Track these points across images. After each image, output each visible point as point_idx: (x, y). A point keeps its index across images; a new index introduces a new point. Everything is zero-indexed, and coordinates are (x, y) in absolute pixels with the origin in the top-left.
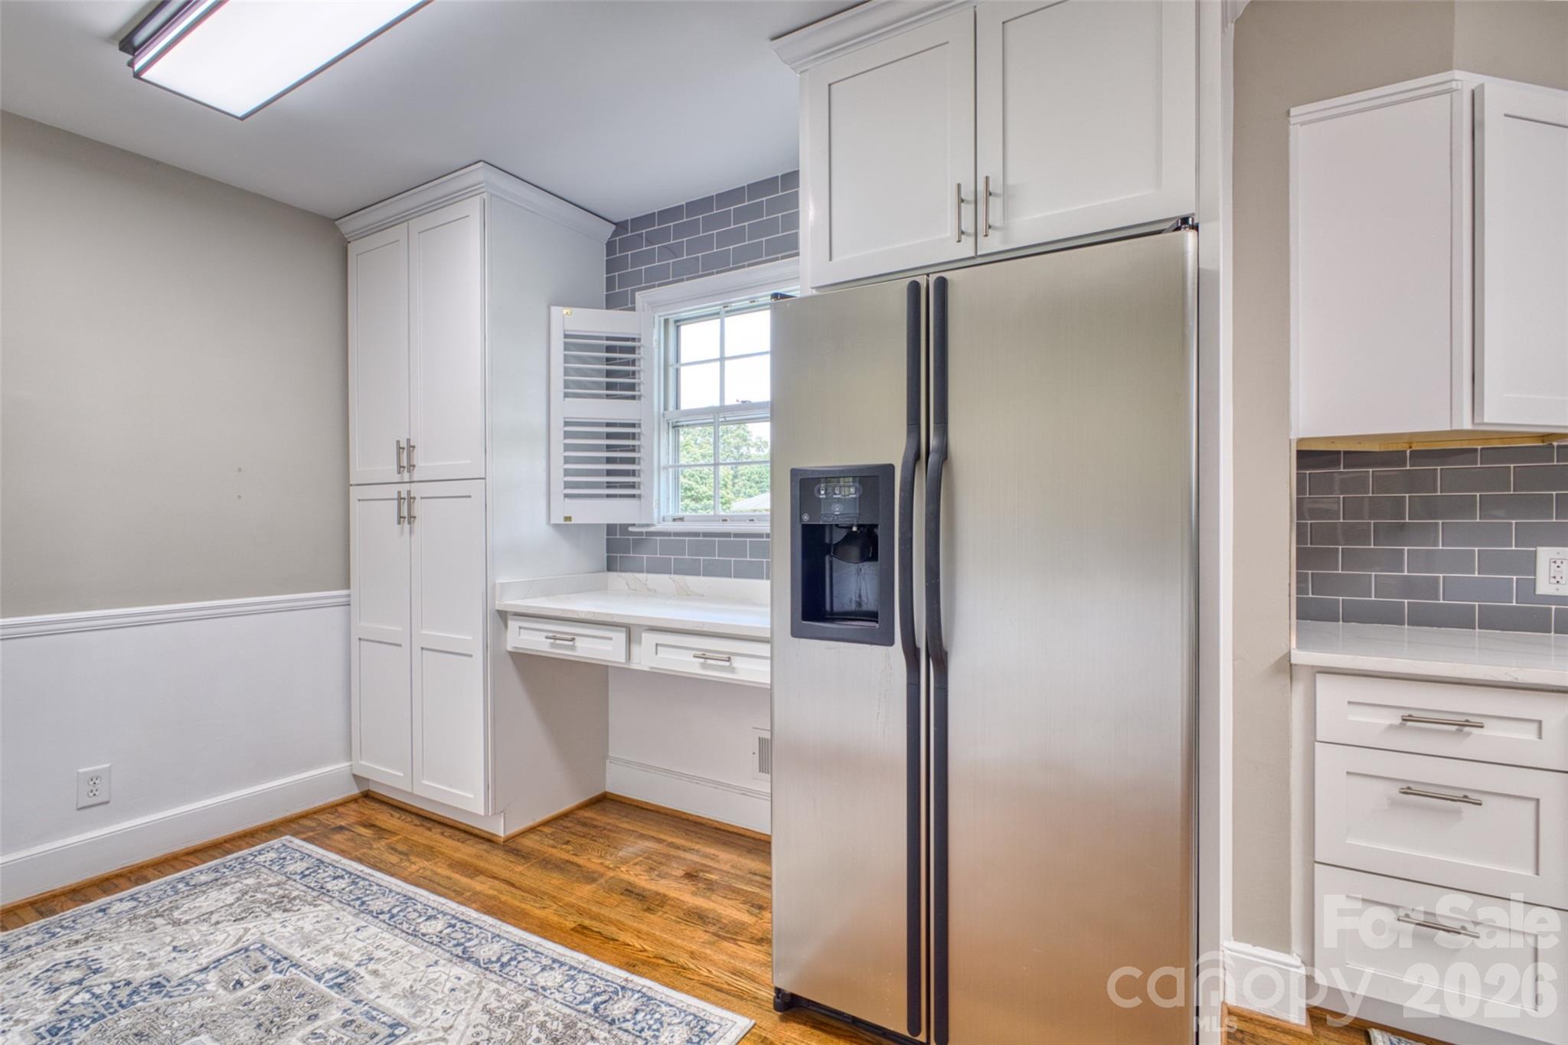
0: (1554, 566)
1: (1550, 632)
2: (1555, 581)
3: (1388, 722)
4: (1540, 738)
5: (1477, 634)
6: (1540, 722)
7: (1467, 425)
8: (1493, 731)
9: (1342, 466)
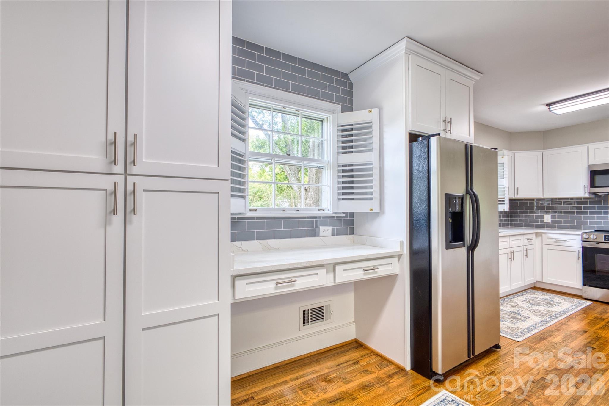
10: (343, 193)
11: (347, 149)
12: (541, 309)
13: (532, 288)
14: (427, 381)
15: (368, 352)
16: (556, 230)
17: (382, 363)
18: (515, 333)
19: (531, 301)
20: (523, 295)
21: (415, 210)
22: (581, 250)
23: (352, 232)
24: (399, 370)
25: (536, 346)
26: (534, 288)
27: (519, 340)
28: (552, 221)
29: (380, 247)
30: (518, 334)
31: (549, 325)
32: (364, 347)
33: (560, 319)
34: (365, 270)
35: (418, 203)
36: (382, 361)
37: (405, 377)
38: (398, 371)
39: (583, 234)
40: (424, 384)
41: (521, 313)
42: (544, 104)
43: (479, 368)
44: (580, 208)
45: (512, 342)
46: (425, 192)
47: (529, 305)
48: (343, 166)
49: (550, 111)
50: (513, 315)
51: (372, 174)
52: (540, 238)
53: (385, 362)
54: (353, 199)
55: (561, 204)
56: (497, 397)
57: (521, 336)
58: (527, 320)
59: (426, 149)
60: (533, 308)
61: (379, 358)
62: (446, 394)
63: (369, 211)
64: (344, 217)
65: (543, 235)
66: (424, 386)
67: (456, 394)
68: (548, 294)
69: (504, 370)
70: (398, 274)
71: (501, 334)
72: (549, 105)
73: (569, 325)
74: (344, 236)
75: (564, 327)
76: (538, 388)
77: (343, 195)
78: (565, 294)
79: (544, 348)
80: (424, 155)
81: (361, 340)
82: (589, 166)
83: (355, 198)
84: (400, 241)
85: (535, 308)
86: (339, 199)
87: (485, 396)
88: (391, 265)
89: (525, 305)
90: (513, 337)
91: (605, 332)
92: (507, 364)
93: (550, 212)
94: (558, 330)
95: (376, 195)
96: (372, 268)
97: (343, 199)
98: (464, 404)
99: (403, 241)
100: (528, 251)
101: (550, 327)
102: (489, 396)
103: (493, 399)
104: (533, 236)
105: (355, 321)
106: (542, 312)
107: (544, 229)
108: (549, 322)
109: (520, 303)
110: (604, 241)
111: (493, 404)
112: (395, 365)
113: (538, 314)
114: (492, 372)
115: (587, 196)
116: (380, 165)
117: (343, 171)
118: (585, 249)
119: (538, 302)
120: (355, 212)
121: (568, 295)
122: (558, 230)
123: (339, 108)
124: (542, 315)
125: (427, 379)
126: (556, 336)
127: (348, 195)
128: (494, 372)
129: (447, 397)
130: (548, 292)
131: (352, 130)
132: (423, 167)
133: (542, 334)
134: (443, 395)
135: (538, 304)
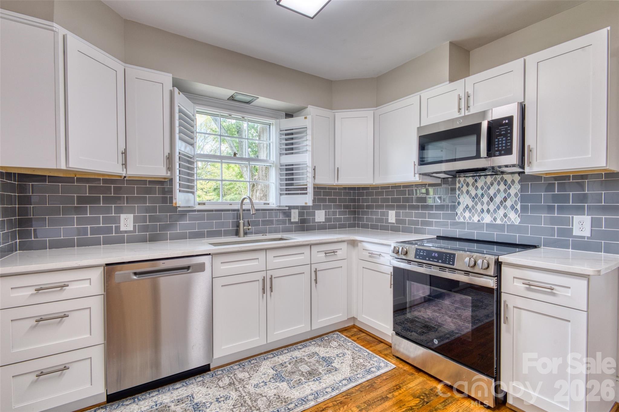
0: (125, 220)
1: (125, 243)
2: (125, 226)
3: (30, 293)
4: (90, 285)
5: (102, 247)
6: (90, 279)
7: (63, 167)
8: (73, 287)
9: (47, 182)
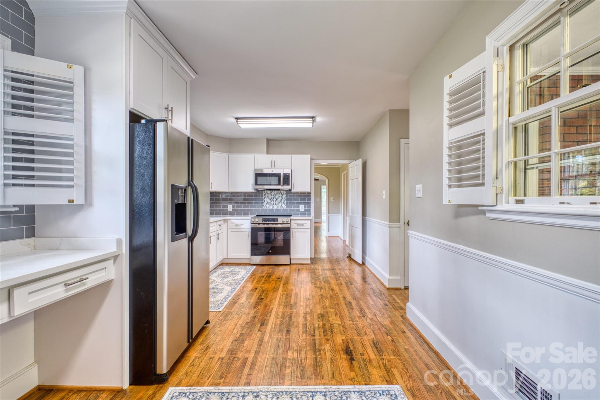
10: (13, 175)
11: (22, 109)
12: (230, 280)
13: (221, 265)
14: (150, 388)
15: (63, 394)
16: (235, 216)
17: (89, 398)
18: (217, 305)
19: (222, 275)
20: (216, 272)
21: (137, 201)
22: (250, 230)
23: (32, 233)
24: (114, 394)
25: (232, 311)
26: (222, 264)
27: (220, 310)
28: (233, 210)
29: (86, 250)
30: (219, 305)
31: (236, 291)
32: (56, 390)
33: (242, 284)
34: (66, 285)
35: (141, 193)
36: (88, 395)
37: (123, 398)
38: (113, 397)
39: (252, 218)
40: (147, 394)
41: (218, 287)
42: (234, 117)
43: (196, 349)
44: (248, 200)
45: (216, 314)
46: (150, 182)
47: (221, 279)
48: (14, 134)
49: (237, 124)
50: (213, 291)
51: (73, 153)
52: (226, 223)
53: (93, 394)
54: (33, 185)
55: (238, 196)
56: (215, 367)
57: (221, 306)
58: (222, 291)
59: (152, 134)
60: (225, 281)
61: (83, 394)
62: (172, 391)
63: (67, 203)
64: (16, 212)
65: (228, 221)
66: (148, 395)
67: (181, 385)
68: (231, 267)
69: (215, 340)
70: (113, 280)
71: (210, 310)
72: (237, 119)
73: (247, 287)
74: (17, 242)
75: (245, 289)
76: (240, 344)
77: (13, 178)
78: (240, 264)
79: (237, 310)
80: (149, 140)
81: (49, 383)
82: (255, 170)
83: (36, 184)
84: (117, 239)
85: (226, 280)
86: (6, 185)
87: (206, 372)
88: (105, 270)
89: (219, 280)
90: (216, 309)
91: (266, 285)
92: (216, 334)
93: (231, 202)
94: (242, 293)
95: (80, 181)
96: (78, 279)
97: (14, 185)
98: (191, 390)
99: (120, 239)
100: (219, 235)
101: (237, 292)
102: (209, 370)
103: (212, 371)
104: (222, 222)
105: (37, 361)
106: (230, 282)
107: (228, 216)
108: (236, 288)
109: (215, 279)
110: (262, 223)
111: (213, 376)
112: (108, 391)
113: (228, 284)
114: (207, 347)
115: (253, 191)
116: (85, 142)
117: (14, 142)
118: (252, 229)
119: (227, 274)
120: (36, 205)
121: (242, 265)
122: (236, 216)
123: (6, 42)
124: (231, 284)
125: (150, 387)
126: (242, 297)
127: (25, 179)
128: (209, 346)
129: (174, 393)
130: (231, 265)
131: (32, 83)
132: (147, 154)
133: (234, 299)
134: (170, 394)
135: (226, 277)
